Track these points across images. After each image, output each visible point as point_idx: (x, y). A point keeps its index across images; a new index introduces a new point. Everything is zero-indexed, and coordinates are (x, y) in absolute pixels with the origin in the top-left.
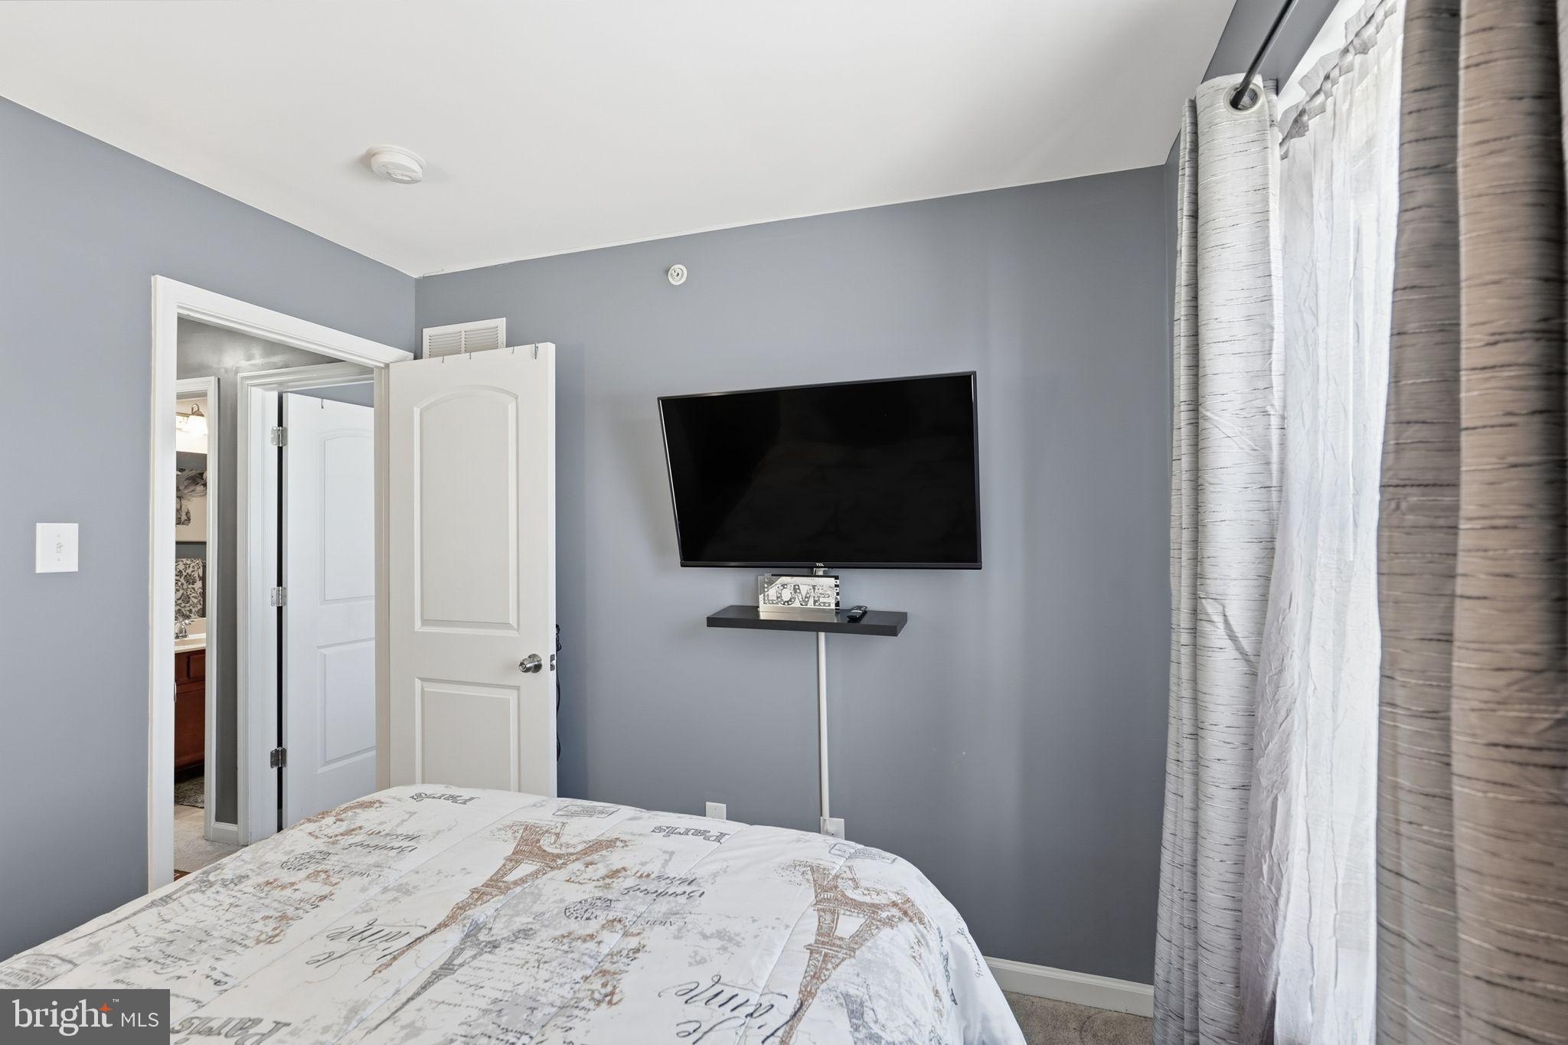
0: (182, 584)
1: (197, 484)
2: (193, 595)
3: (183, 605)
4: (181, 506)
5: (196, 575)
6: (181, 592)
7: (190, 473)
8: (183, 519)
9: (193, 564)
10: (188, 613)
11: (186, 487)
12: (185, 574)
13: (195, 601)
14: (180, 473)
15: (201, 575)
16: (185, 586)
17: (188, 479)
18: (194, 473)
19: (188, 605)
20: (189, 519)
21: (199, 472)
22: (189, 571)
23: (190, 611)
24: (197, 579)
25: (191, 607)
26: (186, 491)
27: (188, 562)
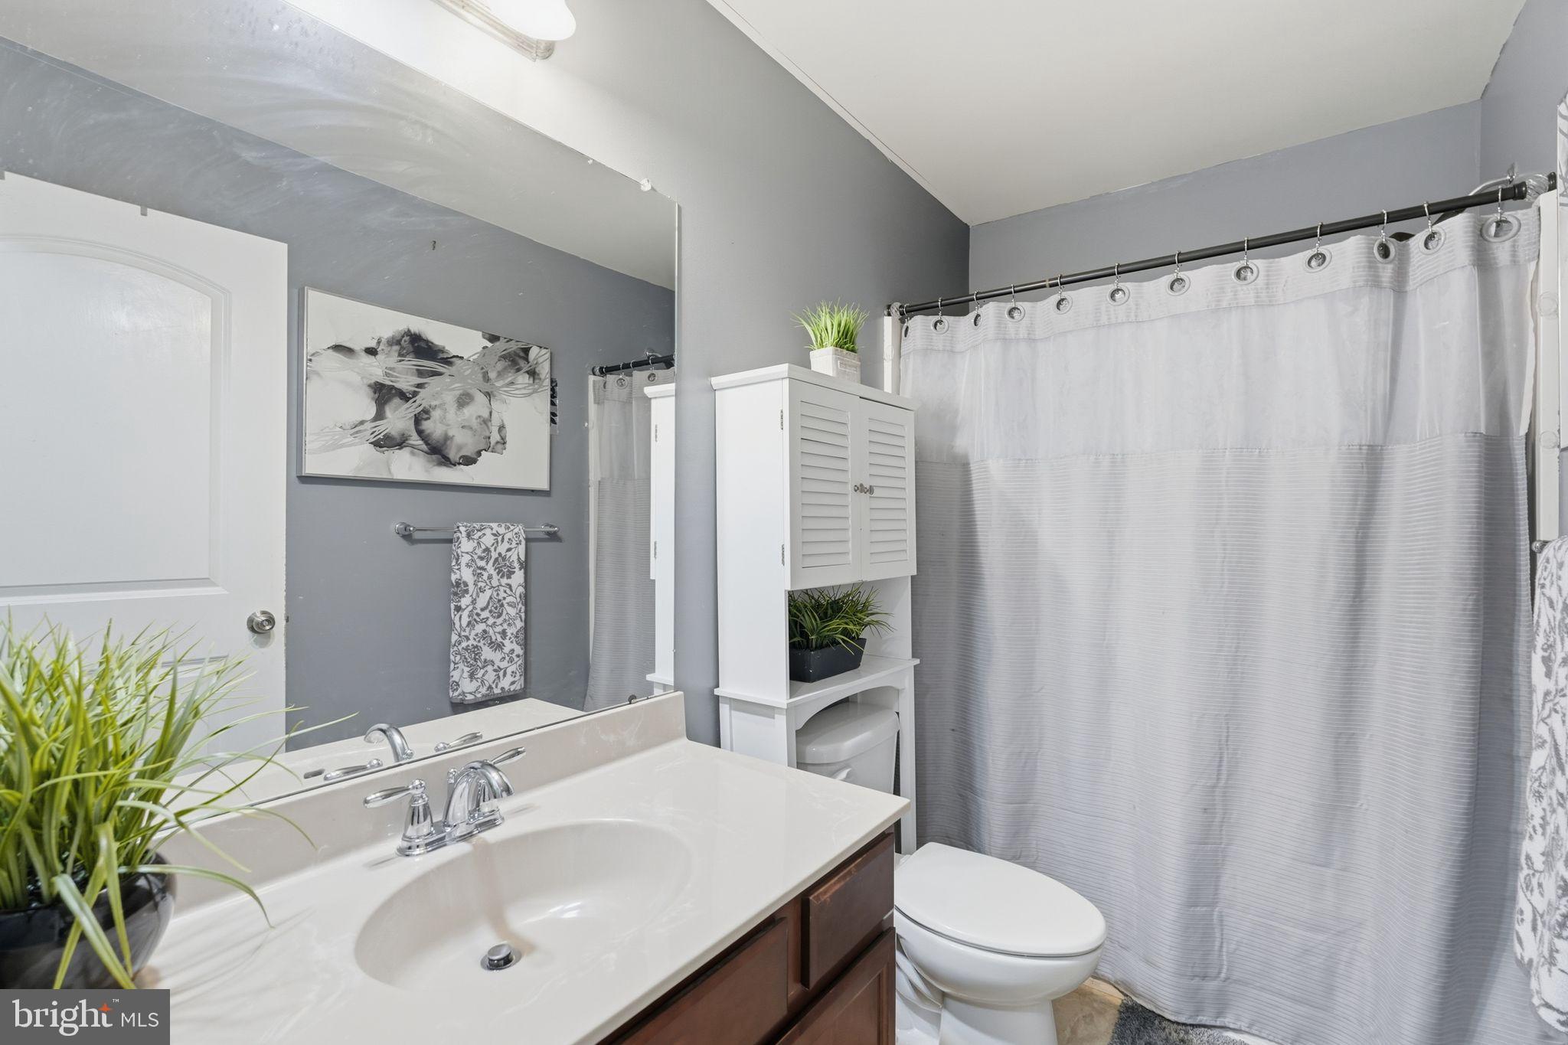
0: (490, 577)
1: (518, 370)
2: (509, 599)
3: (491, 621)
4: (491, 413)
5: (514, 558)
6: (488, 593)
7: (507, 345)
8: (493, 441)
9: (508, 536)
10: (500, 639)
11: (500, 374)
12: (494, 555)
13: (512, 612)
14: (489, 345)
15: (523, 558)
16: (495, 583)
17: (504, 357)
18: (513, 347)
19: (499, 621)
20: (503, 442)
21: (520, 345)
22: (502, 548)
23: (504, 633)
24: (516, 565)
25: (505, 626)
26: (498, 384)
27: (502, 530)
